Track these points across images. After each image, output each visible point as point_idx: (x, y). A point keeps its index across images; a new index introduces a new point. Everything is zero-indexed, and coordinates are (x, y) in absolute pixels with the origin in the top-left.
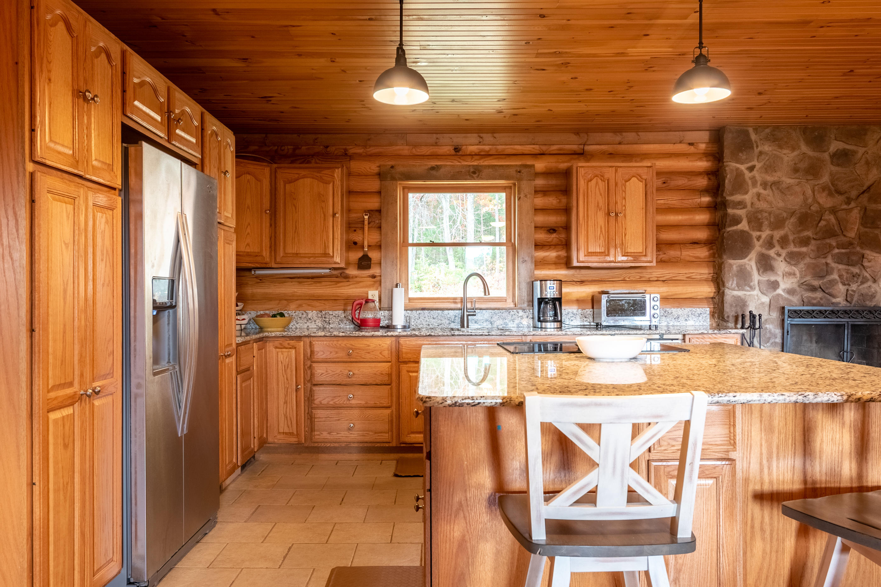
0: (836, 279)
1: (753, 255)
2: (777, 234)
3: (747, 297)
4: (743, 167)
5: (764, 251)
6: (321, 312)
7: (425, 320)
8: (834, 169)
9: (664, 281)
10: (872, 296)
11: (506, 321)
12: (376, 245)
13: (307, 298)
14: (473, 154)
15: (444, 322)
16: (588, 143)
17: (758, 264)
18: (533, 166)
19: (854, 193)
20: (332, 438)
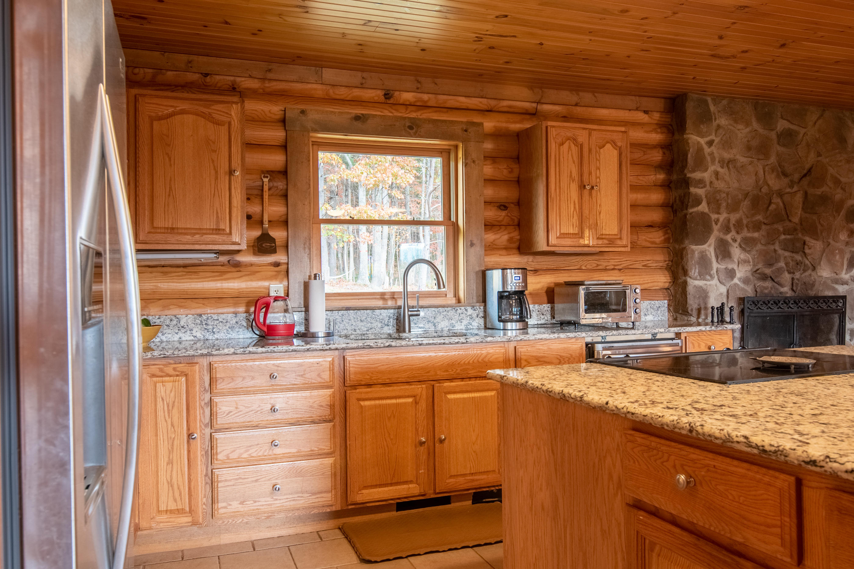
0: (783, 267)
1: (712, 240)
2: (734, 217)
3: (709, 287)
4: (703, 141)
5: (722, 236)
6: (200, 315)
7: (351, 323)
8: (780, 149)
9: (620, 270)
10: (812, 284)
11: (453, 321)
12: (278, 221)
13: (177, 296)
14: (408, 103)
15: (374, 325)
16: (542, 101)
17: (717, 250)
18: (482, 124)
19: (796, 176)
20: (246, 509)
